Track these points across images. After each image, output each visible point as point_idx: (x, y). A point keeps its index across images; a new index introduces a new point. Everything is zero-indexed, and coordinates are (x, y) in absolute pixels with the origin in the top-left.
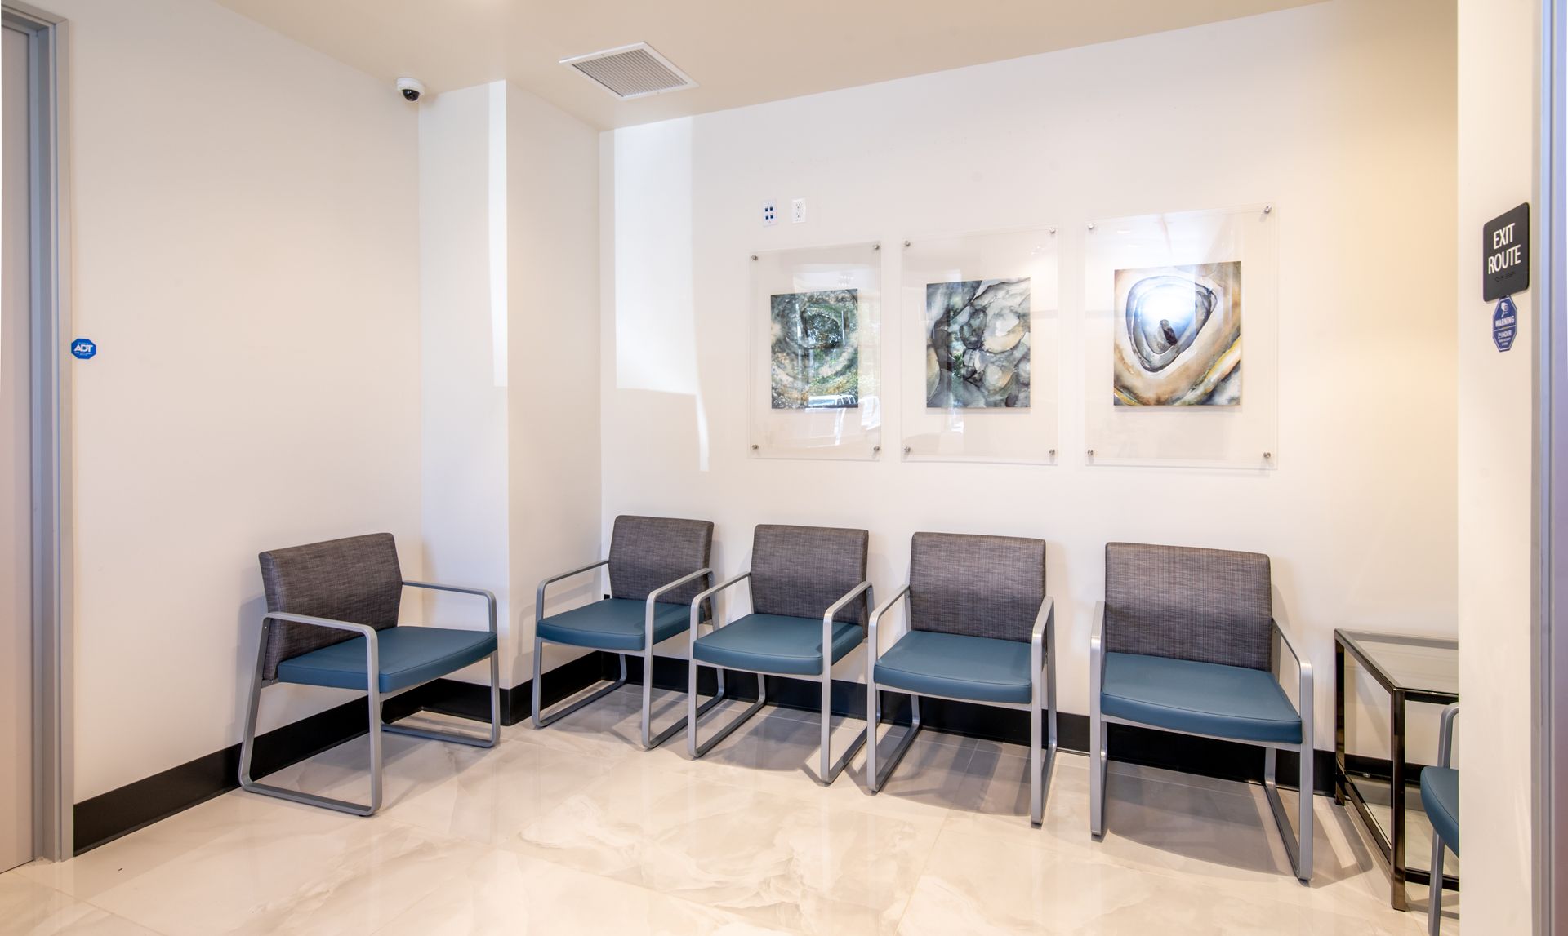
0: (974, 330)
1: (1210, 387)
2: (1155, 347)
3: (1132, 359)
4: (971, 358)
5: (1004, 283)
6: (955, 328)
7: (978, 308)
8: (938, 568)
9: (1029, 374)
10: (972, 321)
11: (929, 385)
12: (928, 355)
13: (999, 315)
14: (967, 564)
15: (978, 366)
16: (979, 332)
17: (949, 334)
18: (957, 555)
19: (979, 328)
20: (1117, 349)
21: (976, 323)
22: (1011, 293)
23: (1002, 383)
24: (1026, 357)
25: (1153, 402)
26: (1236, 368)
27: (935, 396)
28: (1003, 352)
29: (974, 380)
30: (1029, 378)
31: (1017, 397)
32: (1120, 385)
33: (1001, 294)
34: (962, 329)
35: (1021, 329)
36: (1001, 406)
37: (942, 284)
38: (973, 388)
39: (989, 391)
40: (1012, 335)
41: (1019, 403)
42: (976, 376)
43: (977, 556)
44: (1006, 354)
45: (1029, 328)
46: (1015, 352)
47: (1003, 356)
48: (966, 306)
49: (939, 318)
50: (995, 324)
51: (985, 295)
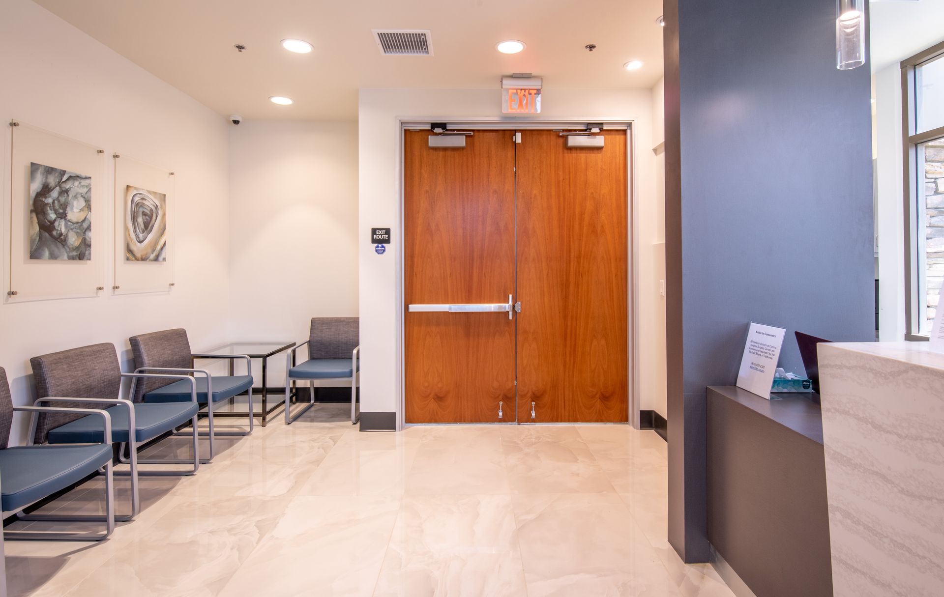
0: (61, 205)
1: (158, 252)
2: (141, 230)
3: (133, 235)
4: (59, 224)
5: (78, 176)
6: (49, 200)
7: (64, 189)
8: (66, 377)
9: (91, 239)
10: (60, 198)
11: (32, 241)
12: (31, 218)
13: (75, 197)
14: (81, 368)
15: (63, 230)
16: (64, 206)
17: (47, 204)
18: (73, 364)
19: (64, 204)
20: (126, 228)
21: (62, 199)
22: (82, 184)
23: (77, 244)
24: (89, 228)
25: (140, 259)
26: (165, 244)
27: (36, 250)
28: (77, 223)
29: (61, 240)
30: (91, 241)
31: (84, 253)
32: (129, 250)
33: (76, 183)
34: (53, 202)
35: (87, 209)
36: (76, 259)
37: (41, 165)
38: (60, 245)
39: (70, 249)
40: (82, 212)
41: (86, 258)
42: (62, 237)
43: (84, 361)
44: (79, 224)
45: (91, 209)
46: (84, 224)
47: (78, 225)
48: (57, 186)
49: (39, 190)
50: (73, 203)
51: (67, 182)
